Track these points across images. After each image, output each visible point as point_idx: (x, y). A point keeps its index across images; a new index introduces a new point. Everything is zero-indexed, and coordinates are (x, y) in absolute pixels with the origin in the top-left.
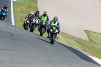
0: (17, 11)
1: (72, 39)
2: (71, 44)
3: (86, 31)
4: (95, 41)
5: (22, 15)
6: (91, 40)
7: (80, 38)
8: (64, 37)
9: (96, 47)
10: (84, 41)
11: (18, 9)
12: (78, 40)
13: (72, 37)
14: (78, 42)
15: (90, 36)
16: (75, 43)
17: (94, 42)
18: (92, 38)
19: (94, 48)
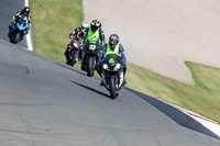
0: (38, 20)
1: (158, 80)
2: (155, 92)
3: (187, 63)
4: (207, 85)
5: (49, 28)
6: (199, 84)
7: (175, 78)
8: (140, 76)
9: (210, 97)
10: (184, 84)
11: (39, 14)
12: (171, 84)
13: (158, 77)
14: (170, 87)
15: (198, 75)
16: (165, 89)
17: (205, 88)
18: (202, 80)
19: (205, 99)
